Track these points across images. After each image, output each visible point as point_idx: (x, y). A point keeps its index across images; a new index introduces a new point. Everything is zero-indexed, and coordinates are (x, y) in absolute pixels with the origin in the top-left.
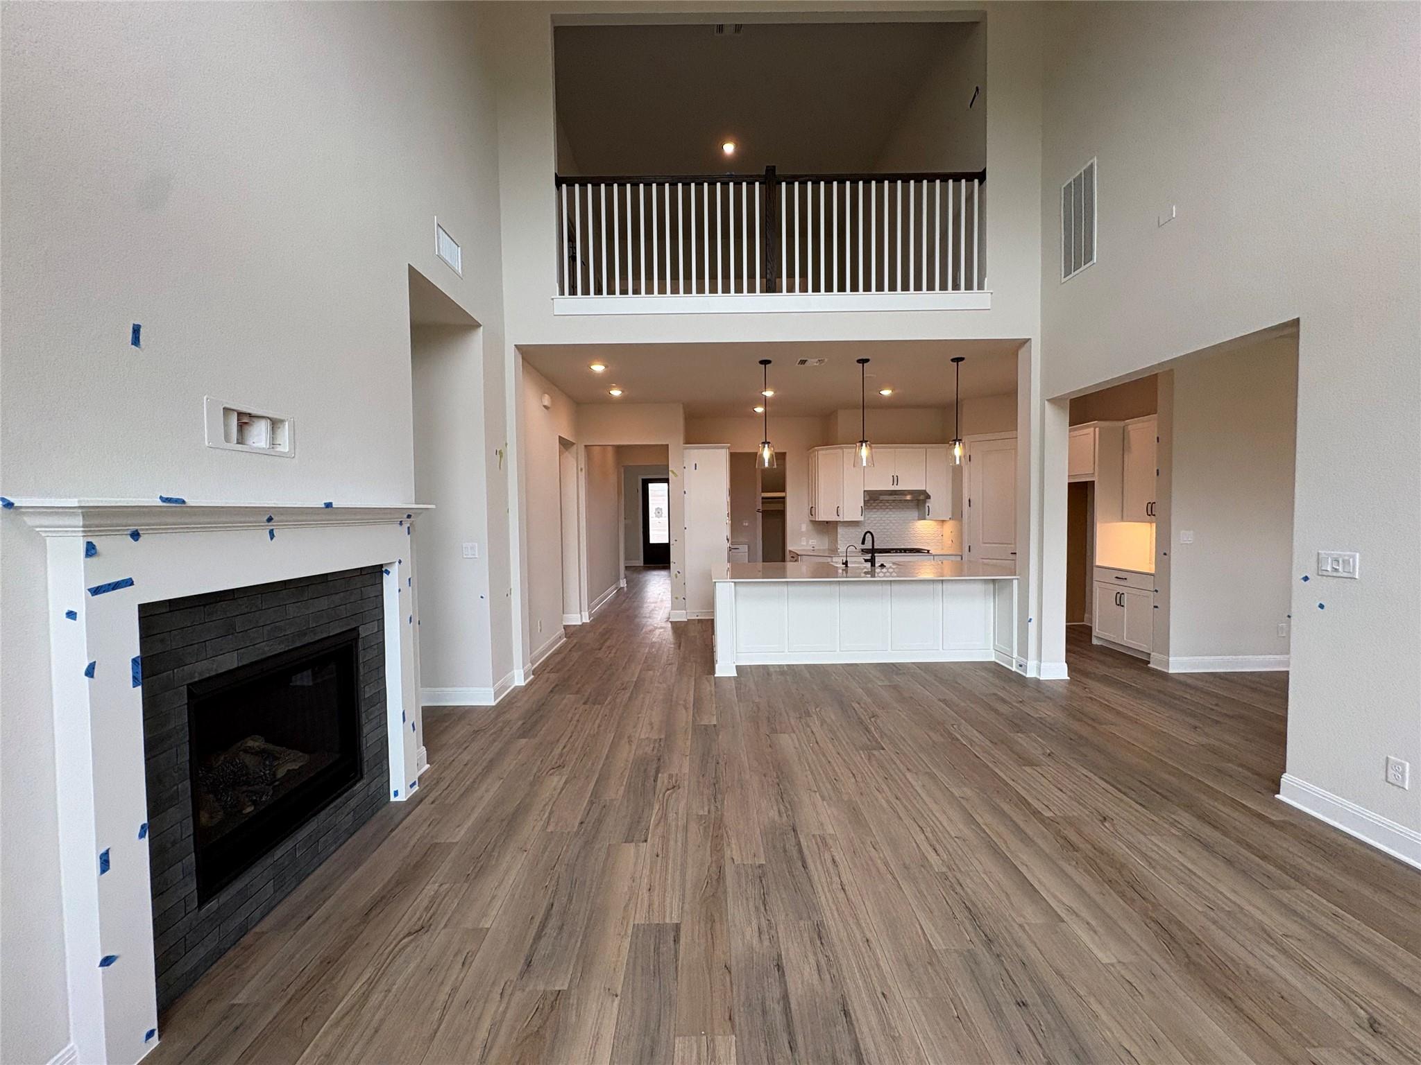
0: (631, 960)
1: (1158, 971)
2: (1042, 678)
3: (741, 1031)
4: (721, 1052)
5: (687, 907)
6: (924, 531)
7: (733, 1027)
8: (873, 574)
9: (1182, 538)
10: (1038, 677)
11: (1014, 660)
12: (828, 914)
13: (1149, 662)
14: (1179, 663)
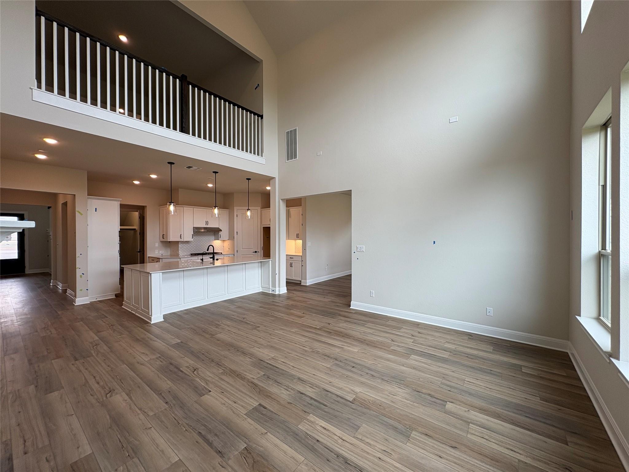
0: (258, 422)
1: (365, 348)
2: (281, 293)
3: (311, 412)
4: (312, 419)
5: (256, 398)
6: (218, 244)
7: (308, 413)
8: (213, 263)
9: (309, 244)
10: (279, 293)
11: (270, 290)
12: (298, 375)
13: (301, 283)
14: (309, 282)
